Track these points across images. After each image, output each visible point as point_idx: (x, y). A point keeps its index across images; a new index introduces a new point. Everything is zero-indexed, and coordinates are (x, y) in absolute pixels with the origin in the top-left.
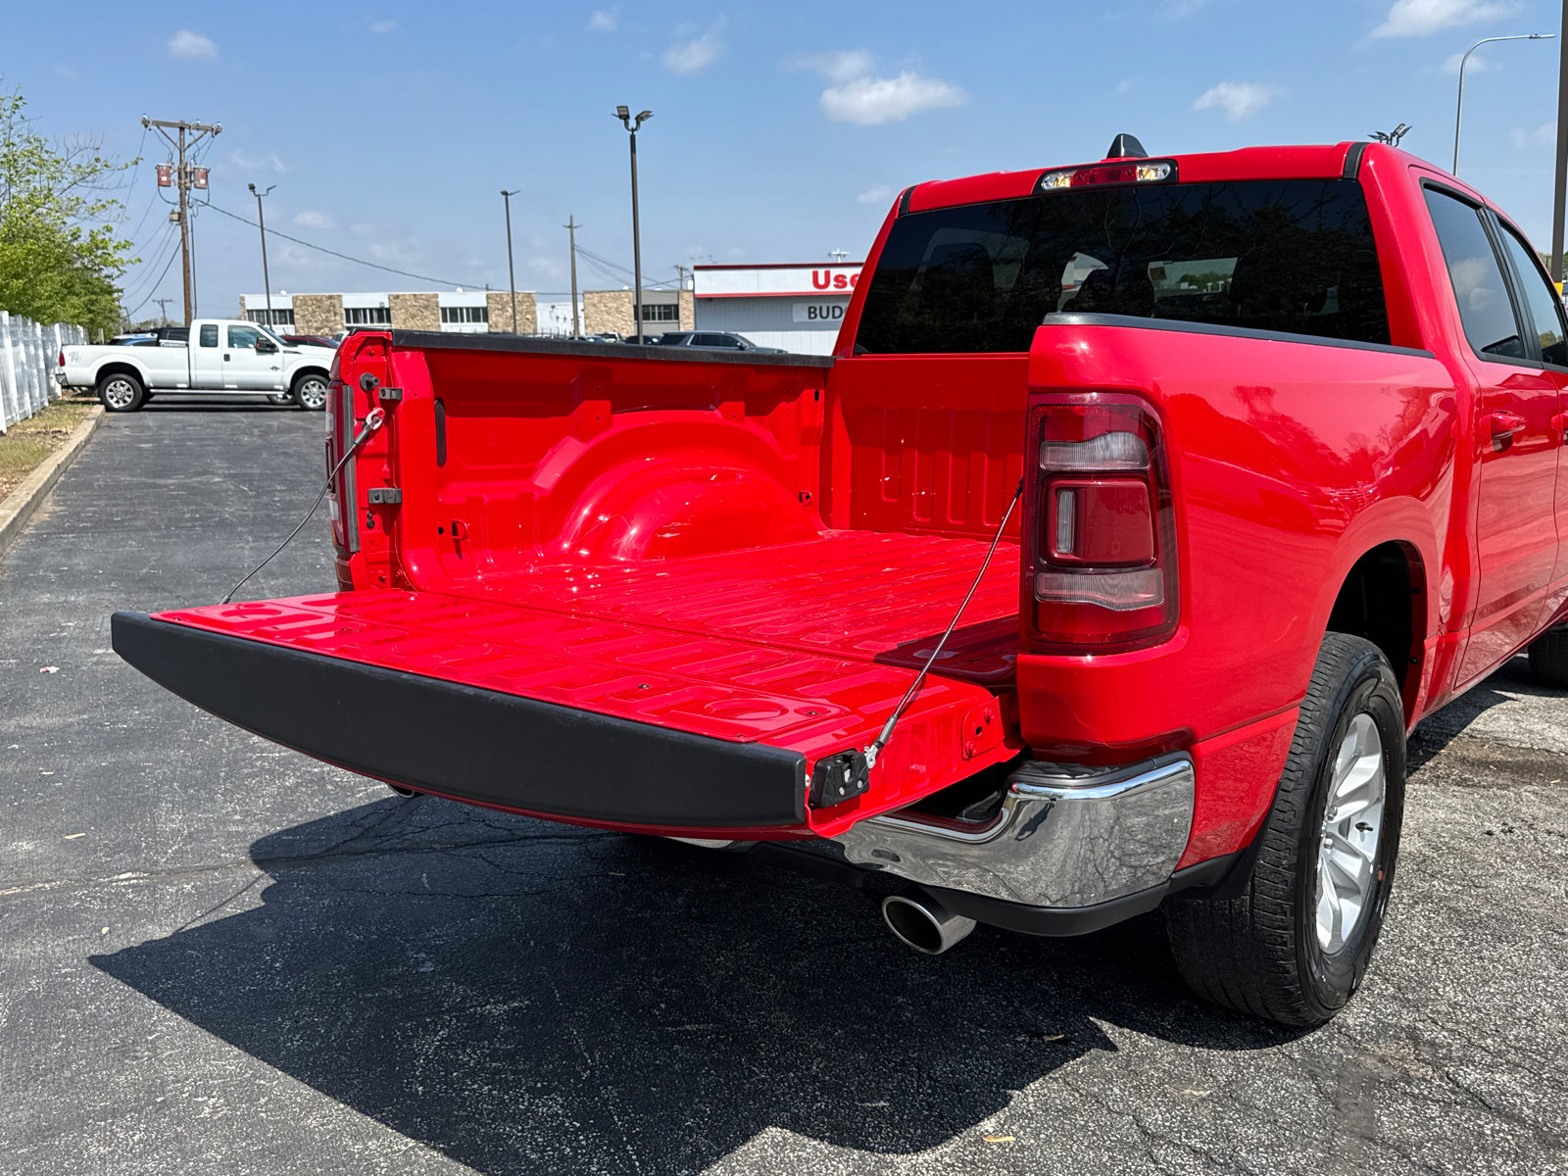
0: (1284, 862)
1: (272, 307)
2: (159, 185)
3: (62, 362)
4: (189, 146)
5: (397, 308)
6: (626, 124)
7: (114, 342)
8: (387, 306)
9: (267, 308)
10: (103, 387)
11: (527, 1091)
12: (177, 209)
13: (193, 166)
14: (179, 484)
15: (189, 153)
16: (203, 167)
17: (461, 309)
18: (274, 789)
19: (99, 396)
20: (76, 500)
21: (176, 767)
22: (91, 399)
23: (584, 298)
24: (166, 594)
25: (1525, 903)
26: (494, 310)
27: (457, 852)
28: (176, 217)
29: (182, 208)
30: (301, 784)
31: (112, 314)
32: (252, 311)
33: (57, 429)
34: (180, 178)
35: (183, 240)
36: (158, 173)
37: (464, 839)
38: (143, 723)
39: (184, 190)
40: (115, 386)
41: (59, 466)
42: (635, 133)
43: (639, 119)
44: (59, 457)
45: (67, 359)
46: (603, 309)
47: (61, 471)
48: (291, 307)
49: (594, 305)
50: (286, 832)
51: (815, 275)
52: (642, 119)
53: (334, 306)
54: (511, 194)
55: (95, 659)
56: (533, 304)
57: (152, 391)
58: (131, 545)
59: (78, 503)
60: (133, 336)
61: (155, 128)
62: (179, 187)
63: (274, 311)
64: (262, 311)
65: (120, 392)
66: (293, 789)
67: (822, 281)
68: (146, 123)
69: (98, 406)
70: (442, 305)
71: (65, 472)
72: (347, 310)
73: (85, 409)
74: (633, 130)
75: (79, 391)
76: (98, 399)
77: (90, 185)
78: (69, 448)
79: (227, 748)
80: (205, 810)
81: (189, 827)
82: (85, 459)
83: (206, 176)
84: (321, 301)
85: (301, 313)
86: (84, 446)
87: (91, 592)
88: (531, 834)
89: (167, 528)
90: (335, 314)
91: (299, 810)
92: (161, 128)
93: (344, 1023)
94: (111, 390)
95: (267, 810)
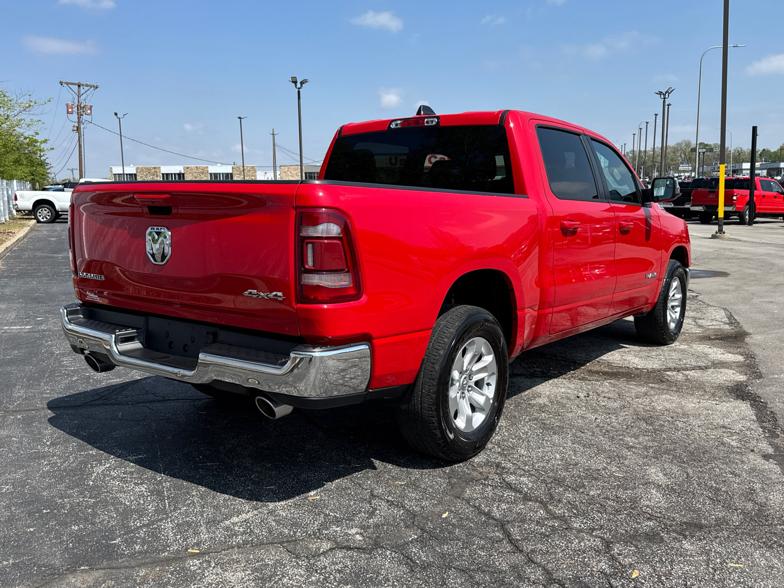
0: (431, 391)
1: (125, 173)
2: (67, 113)
3: (16, 199)
4: (82, 95)
5: (188, 173)
6: (296, 86)
7: (44, 189)
8: (183, 172)
9: (122, 173)
10: (36, 211)
11: (134, 484)
12: (76, 125)
13: (84, 104)
14: (64, 257)
15: (82, 97)
16: (89, 104)
17: (220, 174)
18: (67, 381)
19: (34, 216)
20: (12, 264)
21: (27, 373)
22: (30, 217)
23: (280, 169)
24: (44, 304)
25: (575, 422)
26: (236, 175)
27: (138, 405)
28: (75, 129)
29: (79, 125)
30: (79, 380)
31: (44, 176)
32: (116, 174)
33: (10, 231)
34: (78, 110)
35: (79, 140)
36: (67, 107)
37: (142, 401)
38: (18, 356)
39: (80, 115)
40: (42, 210)
41: (7, 248)
42: (300, 90)
43: (302, 83)
44: (8, 244)
45: (18, 197)
46: (289, 174)
47: (8, 251)
48: (135, 173)
49: (285, 172)
50: (67, 397)
51: (390, 159)
52: (303, 83)
53: (157, 172)
54: (243, 118)
55: (3, 331)
56: (255, 172)
57: (60, 213)
58: (33, 284)
59: (13, 265)
60: (53, 187)
61: (66, 85)
62: (78, 114)
63: (127, 174)
64: (121, 174)
65: (44, 214)
66: (75, 382)
67: (393, 161)
68: (61, 83)
69: (33, 220)
70: (210, 172)
71: (10, 251)
72: (163, 174)
73: (27, 222)
74: (299, 88)
75: (24, 213)
76: (33, 217)
77: (28, 113)
78: (13, 240)
79: (52, 366)
80: (35, 389)
81: (26, 395)
82: (21, 245)
83: (91, 108)
84: (150, 169)
85: (141, 176)
86: (23, 239)
87: (9, 303)
88: (172, 399)
89: (53, 276)
90: (157, 176)
91: (75, 389)
92: (69, 85)
93: (69, 462)
94: (40, 213)
95: (62, 389)
